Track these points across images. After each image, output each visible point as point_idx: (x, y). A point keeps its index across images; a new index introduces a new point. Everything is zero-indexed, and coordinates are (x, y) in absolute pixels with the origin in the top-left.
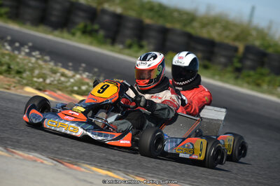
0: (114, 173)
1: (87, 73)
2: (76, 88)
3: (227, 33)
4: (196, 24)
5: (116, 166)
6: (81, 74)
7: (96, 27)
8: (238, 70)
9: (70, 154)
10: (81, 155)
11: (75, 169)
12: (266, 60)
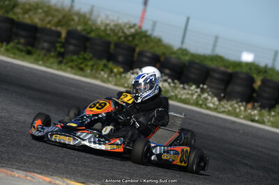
4: (18, 10)
8: (61, 55)
12: (88, 44)
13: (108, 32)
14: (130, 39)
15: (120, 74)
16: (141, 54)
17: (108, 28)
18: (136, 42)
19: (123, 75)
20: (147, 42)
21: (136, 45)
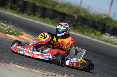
0: (24, 67)
1: (12, 25)
2: (7, 31)
3: (70, 10)
4: (57, 6)
5: (25, 64)
6: (10, 26)
7: (16, 6)
8: (75, 26)
9: (6, 59)
10: (10, 60)
11: (8, 65)
12: (86, 22)
13: (95, 17)
14: (104, 20)
15: (99, 35)
16: (108, 27)
17: (95, 15)
18: (107, 22)
19: (101, 35)
20: (111, 22)
21: (107, 23)
